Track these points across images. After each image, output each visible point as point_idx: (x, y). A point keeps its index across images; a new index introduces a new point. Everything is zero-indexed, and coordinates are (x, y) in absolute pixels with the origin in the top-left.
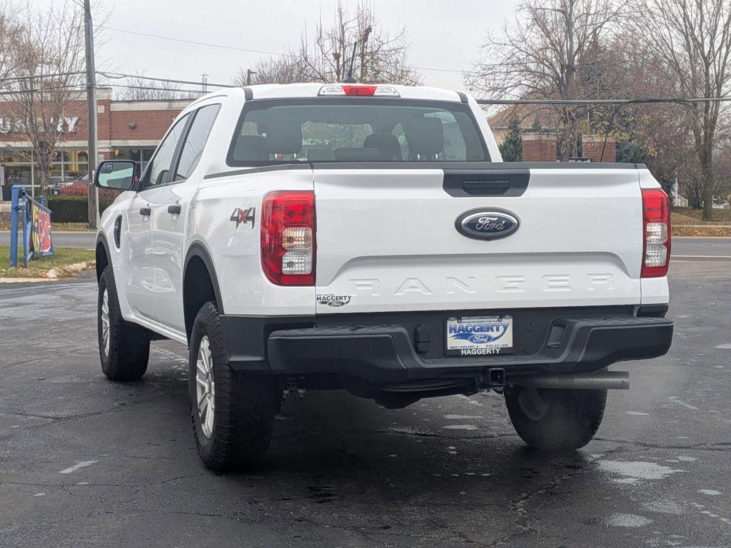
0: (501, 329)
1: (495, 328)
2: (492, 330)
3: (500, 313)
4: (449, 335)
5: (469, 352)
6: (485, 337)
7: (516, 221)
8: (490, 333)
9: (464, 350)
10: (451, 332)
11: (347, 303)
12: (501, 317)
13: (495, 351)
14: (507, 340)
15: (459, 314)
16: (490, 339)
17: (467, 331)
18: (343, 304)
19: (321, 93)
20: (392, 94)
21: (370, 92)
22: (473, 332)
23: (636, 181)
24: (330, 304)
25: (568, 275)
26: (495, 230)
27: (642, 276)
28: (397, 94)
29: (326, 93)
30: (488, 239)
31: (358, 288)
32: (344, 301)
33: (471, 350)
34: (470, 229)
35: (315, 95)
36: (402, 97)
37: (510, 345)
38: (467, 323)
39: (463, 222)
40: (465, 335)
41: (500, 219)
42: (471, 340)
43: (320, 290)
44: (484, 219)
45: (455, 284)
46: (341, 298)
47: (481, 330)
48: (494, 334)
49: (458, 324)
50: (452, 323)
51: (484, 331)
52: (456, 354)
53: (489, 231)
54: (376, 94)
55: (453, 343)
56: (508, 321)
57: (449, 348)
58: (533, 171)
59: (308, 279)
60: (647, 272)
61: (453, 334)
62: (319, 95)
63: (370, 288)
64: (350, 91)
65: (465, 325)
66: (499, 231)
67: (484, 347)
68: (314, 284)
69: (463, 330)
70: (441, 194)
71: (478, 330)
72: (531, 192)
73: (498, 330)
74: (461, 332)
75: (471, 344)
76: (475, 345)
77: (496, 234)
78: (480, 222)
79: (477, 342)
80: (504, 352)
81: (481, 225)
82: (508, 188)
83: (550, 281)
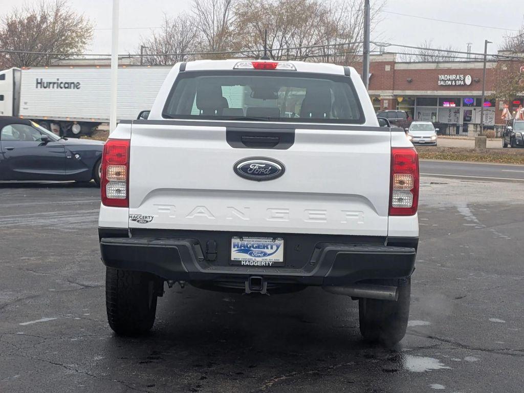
0: (275, 248)
1: (269, 247)
2: (267, 248)
3: (274, 236)
4: (233, 249)
5: (247, 263)
6: (262, 253)
7: (280, 168)
8: (265, 250)
9: (243, 261)
10: (234, 247)
11: (150, 221)
12: (275, 239)
13: (269, 263)
14: (279, 256)
15: (241, 235)
16: (265, 254)
17: (247, 247)
18: (147, 222)
19: (236, 67)
20: (290, 68)
21: (272, 66)
22: (252, 249)
23: (388, 140)
24: (138, 221)
25: (325, 210)
26: (262, 174)
27: (390, 214)
28: (294, 69)
29: (240, 67)
30: (259, 180)
31: (160, 211)
32: (148, 220)
33: (249, 262)
34: (244, 172)
35: (232, 69)
36: (299, 70)
37: (281, 260)
38: (247, 241)
39: (238, 167)
40: (246, 250)
41: (268, 165)
42: (251, 254)
43: (132, 211)
44: (255, 165)
45: (233, 212)
46: (146, 217)
47: (258, 247)
48: (269, 251)
49: (240, 242)
50: (235, 241)
51: (261, 248)
52: (238, 264)
53: (258, 174)
54: (278, 68)
55: (235, 255)
56: (280, 242)
57: (232, 259)
58: (297, 131)
59: (123, 203)
60: (394, 211)
61: (236, 249)
62: (234, 68)
63: (169, 211)
64: (257, 66)
65: (246, 243)
66: (266, 174)
67: (260, 260)
68: (127, 206)
69: (244, 247)
70: (225, 145)
71: (256, 248)
72: (296, 147)
73: (272, 248)
74: (243, 248)
75: (251, 258)
76: (253, 258)
77: (264, 176)
78: (251, 167)
79: (255, 256)
80: (276, 265)
81: (251, 169)
82: (277, 143)
83: (310, 214)
